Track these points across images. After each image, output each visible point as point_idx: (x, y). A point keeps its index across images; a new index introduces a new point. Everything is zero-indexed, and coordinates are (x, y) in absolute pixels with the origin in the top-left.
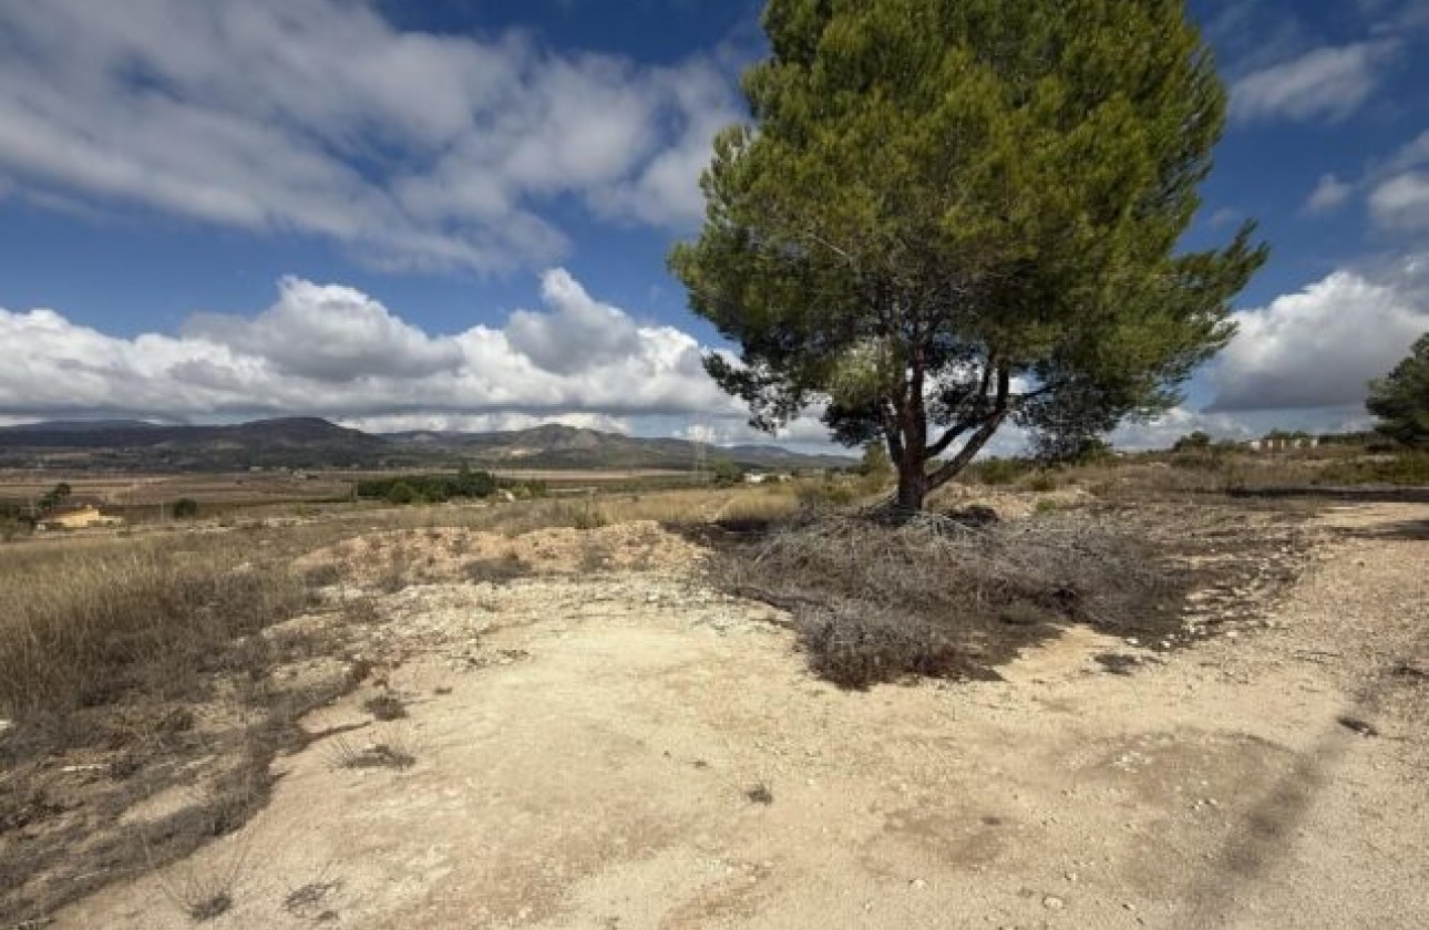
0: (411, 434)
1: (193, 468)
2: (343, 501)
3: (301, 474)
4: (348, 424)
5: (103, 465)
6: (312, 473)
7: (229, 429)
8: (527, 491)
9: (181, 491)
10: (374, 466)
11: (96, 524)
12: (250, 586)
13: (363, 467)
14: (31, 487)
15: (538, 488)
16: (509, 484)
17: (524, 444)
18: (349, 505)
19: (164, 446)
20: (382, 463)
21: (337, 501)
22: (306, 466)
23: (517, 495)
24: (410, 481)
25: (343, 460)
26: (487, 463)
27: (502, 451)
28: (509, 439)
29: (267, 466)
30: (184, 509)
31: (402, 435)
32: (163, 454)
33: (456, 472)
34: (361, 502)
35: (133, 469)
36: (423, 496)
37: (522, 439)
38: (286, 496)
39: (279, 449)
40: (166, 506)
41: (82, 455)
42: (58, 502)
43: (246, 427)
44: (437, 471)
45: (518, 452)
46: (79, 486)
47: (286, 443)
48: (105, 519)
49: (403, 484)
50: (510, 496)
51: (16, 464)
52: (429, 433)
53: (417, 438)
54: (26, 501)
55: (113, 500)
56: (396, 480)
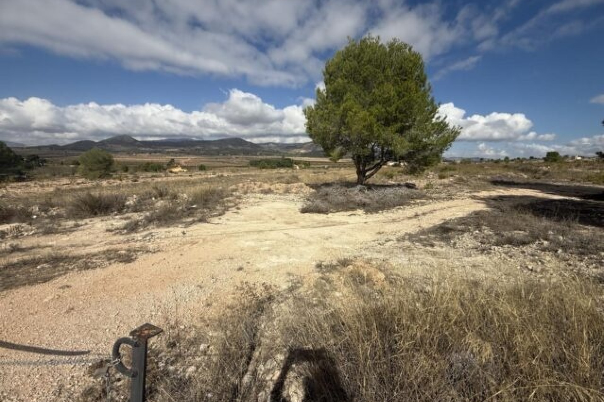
0: (268, 144)
1: (204, 154)
2: (245, 166)
3: (234, 157)
4: (248, 140)
5: (182, 153)
6: (238, 156)
7: (215, 141)
8: (303, 166)
9: (202, 161)
10: (256, 155)
11: (180, 172)
12: (222, 191)
13: (252, 155)
14: (164, 159)
15: (307, 165)
16: (297, 163)
17: (305, 149)
18: (247, 168)
19: (198, 147)
20: (258, 154)
21: (243, 166)
22: (235, 154)
23: (300, 167)
24: (265, 161)
25: (246, 153)
26: (292, 155)
27: (297, 151)
28: (301, 146)
29: (224, 154)
30: (202, 168)
31: (265, 144)
32: (196, 150)
33: (280, 157)
34: (251, 167)
35: (189, 154)
36: (269, 166)
37: (305, 146)
38: (230, 164)
39: (227, 149)
40: (197, 166)
41: (176, 150)
42: (172, 164)
43: (219, 141)
44: (275, 157)
45: (303, 151)
46: (177, 159)
47: (230, 146)
48: (182, 170)
49: (263, 162)
50: (297, 167)
51: (159, 152)
52: (274, 144)
53: (270, 145)
54: (163, 163)
55: (184, 164)
56: (261, 160)
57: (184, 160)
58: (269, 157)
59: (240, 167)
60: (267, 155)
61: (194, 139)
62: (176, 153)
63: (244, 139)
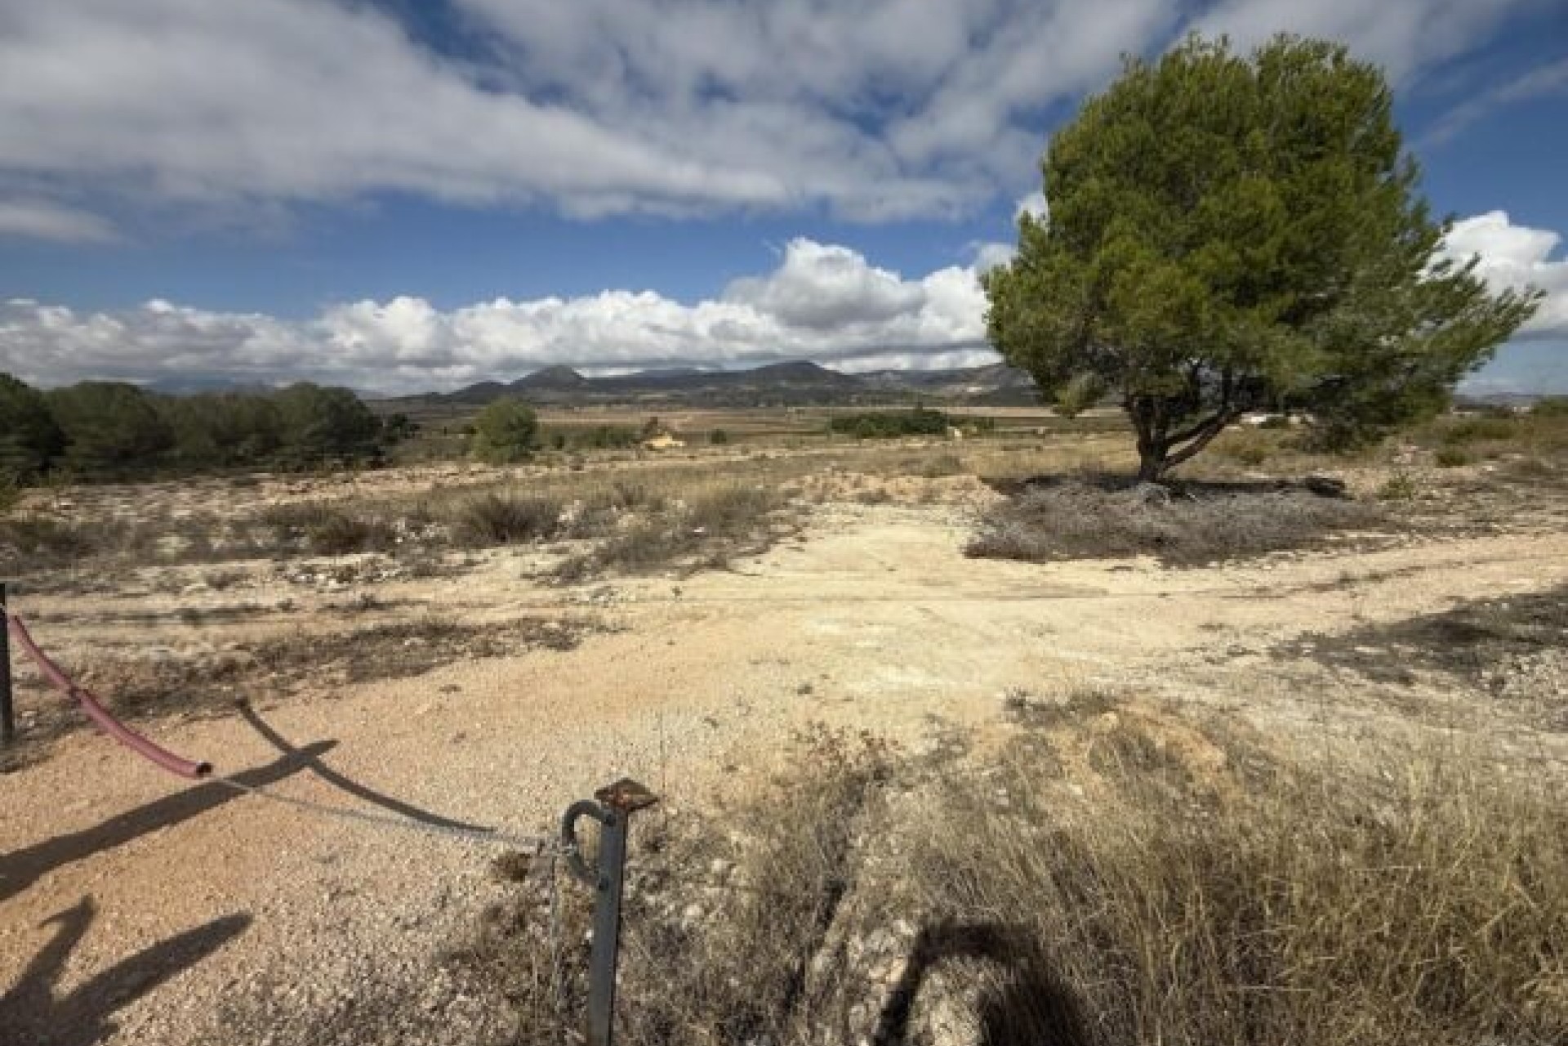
0: (880, 373)
1: (725, 404)
2: (821, 433)
3: (793, 409)
4: (830, 366)
5: (674, 402)
6: (800, 409)
7: (749, 372)
8: (974, 429)
9: (716, 422)
10: (847, 404)
11: (670, 447)
12: (763, 495)
13: (839, 403)
14: (636, 419)
15: (986, 426)
16: (958, 422)
17: (984, 382)
18: (823, 438)
19: (711, 388)
20: (853, 400)
21: (815, 433)
22: (796, 403)
23: (965, 432)
24: (872, 418)
25: (824, 398)
26: (942, 401)
27: (958, 388)
28: (969, 375)
29: (770, 404)
30: (718, 438)
31: (871, 374)
32: (705, 394)
33: (911, 408)
34: (834, 435)
35: (688, 404)
36: (881, 432)
38: (782, 428)
39: (777, 390)
40: (708, 434)
41: (659, 395)
42: (652, 429)
43: (759, 371)
44: (898, 407)
45: (973, 389)
46: (663, 417)
47: (784, 384)
48: (674, 443)
49: (866, 421)
50: (958, 433)
51: (628, 402)
52: (895, 372)
53: (884, 377)
54: (634, 428)
55: (678, 429)
56: (862, 416)
57: (680, 418)
58: (879, 409)
59: (807, 434)
60: (874, 402)
61: (702, 368)
62: (660, 402)
63: (818, 363)
